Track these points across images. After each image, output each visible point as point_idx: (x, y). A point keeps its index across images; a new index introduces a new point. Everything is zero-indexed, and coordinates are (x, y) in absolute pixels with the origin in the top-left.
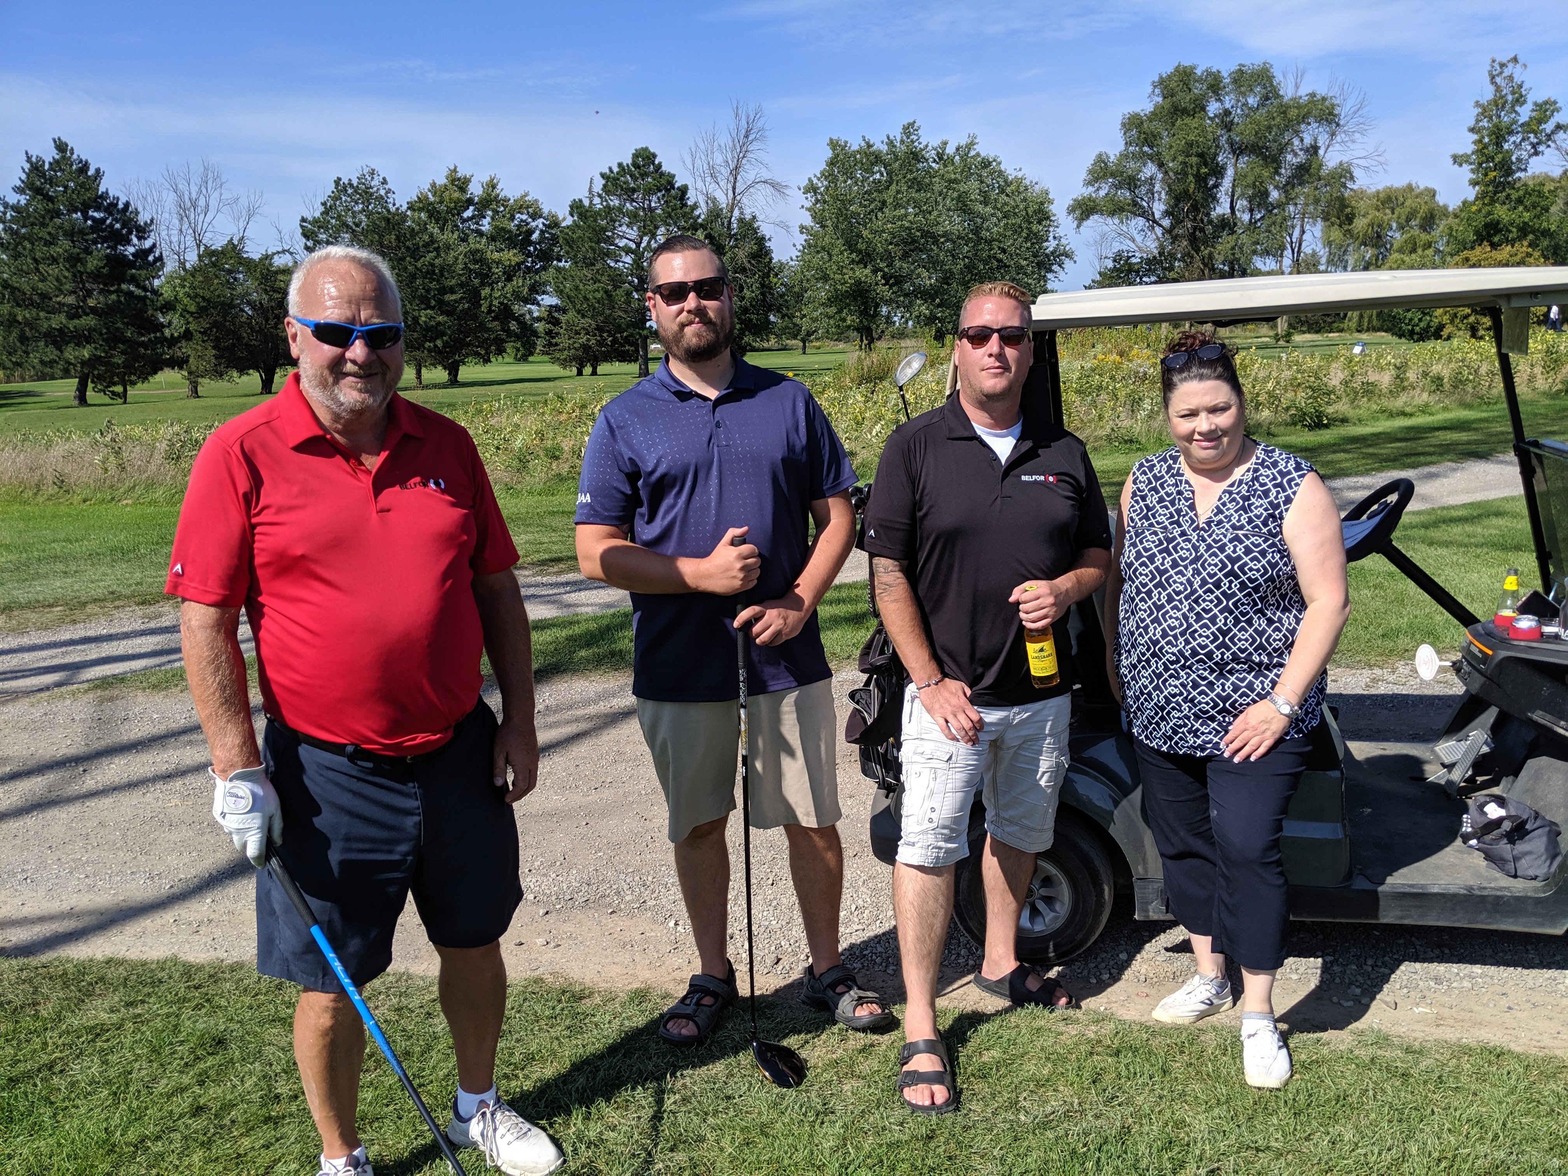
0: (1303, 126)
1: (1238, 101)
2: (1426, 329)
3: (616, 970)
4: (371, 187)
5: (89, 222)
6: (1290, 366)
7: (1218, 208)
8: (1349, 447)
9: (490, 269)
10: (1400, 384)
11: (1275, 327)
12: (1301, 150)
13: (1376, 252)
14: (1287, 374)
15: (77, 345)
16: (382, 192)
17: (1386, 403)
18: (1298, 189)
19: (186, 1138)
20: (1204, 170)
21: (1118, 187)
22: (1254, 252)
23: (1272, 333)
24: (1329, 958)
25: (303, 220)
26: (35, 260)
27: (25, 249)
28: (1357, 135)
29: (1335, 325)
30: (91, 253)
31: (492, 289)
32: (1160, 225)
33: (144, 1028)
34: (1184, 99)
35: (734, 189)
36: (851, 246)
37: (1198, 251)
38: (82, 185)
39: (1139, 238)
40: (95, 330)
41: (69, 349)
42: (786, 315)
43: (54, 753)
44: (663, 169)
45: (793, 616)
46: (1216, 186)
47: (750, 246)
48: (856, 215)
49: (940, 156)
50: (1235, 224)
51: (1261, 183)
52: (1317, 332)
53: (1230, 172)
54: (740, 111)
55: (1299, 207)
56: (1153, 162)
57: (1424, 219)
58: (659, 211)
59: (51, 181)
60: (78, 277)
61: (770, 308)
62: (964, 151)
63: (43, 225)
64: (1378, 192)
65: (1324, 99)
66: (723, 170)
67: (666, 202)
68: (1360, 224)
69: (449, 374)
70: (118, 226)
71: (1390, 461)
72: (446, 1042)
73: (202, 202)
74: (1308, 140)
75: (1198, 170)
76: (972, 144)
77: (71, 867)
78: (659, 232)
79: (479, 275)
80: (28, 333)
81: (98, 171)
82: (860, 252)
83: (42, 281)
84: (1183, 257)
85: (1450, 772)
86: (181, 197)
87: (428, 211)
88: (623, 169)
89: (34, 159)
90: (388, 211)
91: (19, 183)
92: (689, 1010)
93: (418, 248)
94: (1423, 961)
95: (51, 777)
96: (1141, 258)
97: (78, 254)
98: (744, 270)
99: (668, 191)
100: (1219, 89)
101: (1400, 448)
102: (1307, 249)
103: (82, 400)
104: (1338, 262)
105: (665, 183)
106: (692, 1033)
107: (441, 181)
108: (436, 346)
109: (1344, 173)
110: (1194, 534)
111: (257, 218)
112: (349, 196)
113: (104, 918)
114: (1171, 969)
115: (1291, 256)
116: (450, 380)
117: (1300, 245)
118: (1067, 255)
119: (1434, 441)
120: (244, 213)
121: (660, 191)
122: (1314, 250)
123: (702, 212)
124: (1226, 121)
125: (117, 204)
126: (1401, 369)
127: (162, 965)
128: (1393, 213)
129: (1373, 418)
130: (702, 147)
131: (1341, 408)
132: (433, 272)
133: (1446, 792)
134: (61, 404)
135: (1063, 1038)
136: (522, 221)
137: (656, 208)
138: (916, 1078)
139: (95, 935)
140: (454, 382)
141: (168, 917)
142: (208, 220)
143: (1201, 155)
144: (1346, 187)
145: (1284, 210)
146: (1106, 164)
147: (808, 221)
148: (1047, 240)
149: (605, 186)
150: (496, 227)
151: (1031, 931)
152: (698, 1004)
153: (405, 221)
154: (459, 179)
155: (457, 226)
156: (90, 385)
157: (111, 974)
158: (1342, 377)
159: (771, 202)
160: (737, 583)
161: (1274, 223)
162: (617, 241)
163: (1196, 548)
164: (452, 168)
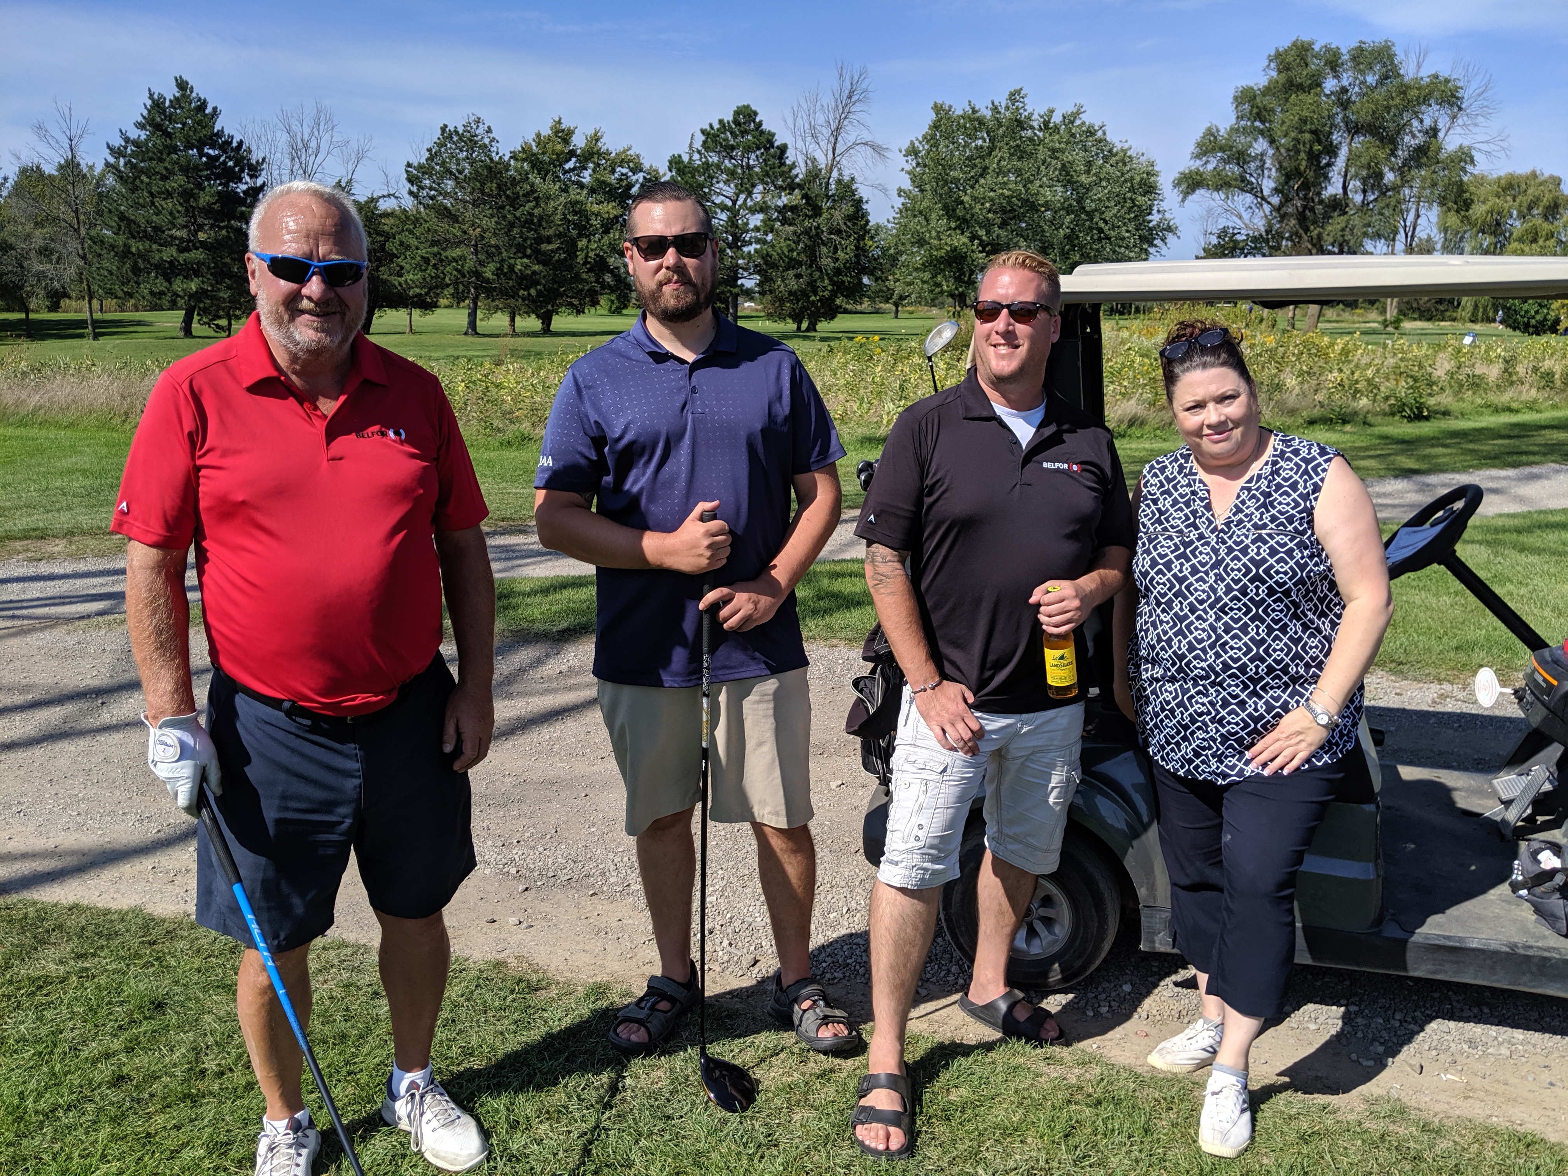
0: (1423, 107)
1: (1356, 78)
2: (1542, 323)
3: (586, 958)
4: (476, 136)
5: (204, 159)
6: (1395, 354)
7: (1329, 188)
8: (1449, 441)
9: (588, 220)
10: (1509, 378)
11: (1383, 312)
12: (1420, 131)
13: (1494, 240)
14: (1391, 361)
15: (185, 277)
16: (487, 141)
17: (1492, 397)
18: (1414, 172)
19: (100, 1110)
20: (1317, 147)
21: (1227, 162)
22: (1365, 234)
23: (1381, 319)
24: (1353, 1008)
25: (409, 165)
26: (151, 194)
27: (142, 182)
28: (1480, 119)
29: (1448, 314)
30: (203, 189)
31: (589, 241)
32: (1269, 203)
33: (87, 984)
34: (1301, 76)
35: (834, 149)
36: (949, 212)
37: (1307, 230)
38: (199, 123)
39: (1246, 216)
40: (203, 264)
41: (178, 281)
42: (880, 278)
43: (77, 683)
44: (764, 127)
45: (765, 601)
46: (1329, 165)
47: (847, 208)
48: (956, 181)
49: (1046, 124)
50: (1347, 205)
51: (1376, 164)
52: (1429, 320)
53: (1344, 152)
54: (844, 72)
55: (1415, 190)
56: (1264, 137)
57: (1547, 208)
58: (757, 170)
59: (171, 118)
60: (190, 212)
61: (864, 271)
62: (1069, 120)
63: (161, 160)
64: (1500, 178)
65: (1447, 81)
66: (824, 130)
67: (764, 160)
68: (1478, 210)
69: (543, 323)
70: (231, 163)
71: (1490, 458)
72: (384, 1028)
73: (313, 144)
74: (1428, 122)
75: (1311, 147)
76: (1078, 113)
77: (66, 802)
78: (755, 190)
79: (577, 226)
80: (141, 265)
81: (215, 109)
82: (958, 219)
83: (157, 215)
84: (1291, 236)
85: (1507, 809)
86: (293, 138)
87: (531, 162)
88: (724, 126)
89: (156, 97)
90: (491, 160)
91: (140, 119)
92: (642, 1015)
93: (518, 197)
94: (1459, 1019)
95: (70, 708)
96: (1248, 235)
97: (192, 190)
98: (839, 232)
99: (767, 149)
100: (1337, 66)
101: (1502, 445)
102: (1422, 233)
103: (187, 331)
104: (1453, 247)
105: (765, 141)
106: (641, 1040)
107: (546, 132)
108: (529, 294)
109: (1465, 157)
110: (1213, 536)
111: (365, 161)
112: (454, 143)
113: (85, 860)
114: (1178, 1007)
115: (1404, 240)
116: (543, 329)
117: (1414, 229)
118: (1169, 229)
119: (1540, 440)
120: (353, 156)
121: (759, 149)
122: (1429, 236)
123: (800, 172)
124: (1342, 99)
125: (231, 142)
126: (1510, 362)
127: (123, 916)
128: (1514, 201)
129: (1477, 412)
130: (805, 106)
131: (1445, 400)
132: (532, 222)
133: (1500, 831)
134: (169, 334)
135: (1042, 1080)
136: (622, 174)
137: (754, 167)
138: (872, 1115)
139: (73, 877)
140: (546, 331)
141: (147, 863)
142: (318, 161)
143: (1314, 132)
144: (1465, 172)
145: (1399, 192)
146: (1215, 138)
147: (907, 184)
148: (1150, 214)
149: (705, 142)
150: (597, 179)
151: (1027, 953)
152: (652, 1008)
153: (507, 170)
154: (563, 131)
155: (558, 177)
156: (196, 318)
157: (71, 922)
158: (1448, 368)
159: (870, 164)
160: (704, 562)
161: (1388, 206)
162: (714, 198)
163: (1216, 551)
164: (557, 119)
